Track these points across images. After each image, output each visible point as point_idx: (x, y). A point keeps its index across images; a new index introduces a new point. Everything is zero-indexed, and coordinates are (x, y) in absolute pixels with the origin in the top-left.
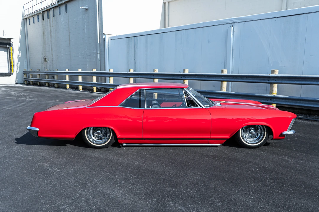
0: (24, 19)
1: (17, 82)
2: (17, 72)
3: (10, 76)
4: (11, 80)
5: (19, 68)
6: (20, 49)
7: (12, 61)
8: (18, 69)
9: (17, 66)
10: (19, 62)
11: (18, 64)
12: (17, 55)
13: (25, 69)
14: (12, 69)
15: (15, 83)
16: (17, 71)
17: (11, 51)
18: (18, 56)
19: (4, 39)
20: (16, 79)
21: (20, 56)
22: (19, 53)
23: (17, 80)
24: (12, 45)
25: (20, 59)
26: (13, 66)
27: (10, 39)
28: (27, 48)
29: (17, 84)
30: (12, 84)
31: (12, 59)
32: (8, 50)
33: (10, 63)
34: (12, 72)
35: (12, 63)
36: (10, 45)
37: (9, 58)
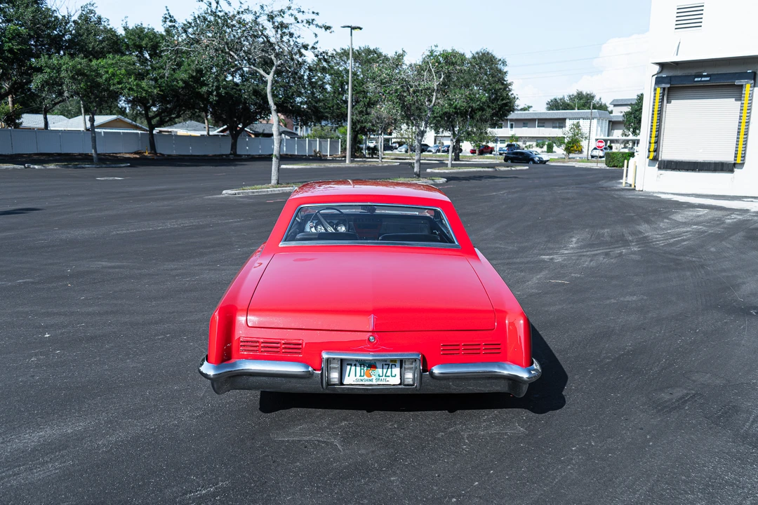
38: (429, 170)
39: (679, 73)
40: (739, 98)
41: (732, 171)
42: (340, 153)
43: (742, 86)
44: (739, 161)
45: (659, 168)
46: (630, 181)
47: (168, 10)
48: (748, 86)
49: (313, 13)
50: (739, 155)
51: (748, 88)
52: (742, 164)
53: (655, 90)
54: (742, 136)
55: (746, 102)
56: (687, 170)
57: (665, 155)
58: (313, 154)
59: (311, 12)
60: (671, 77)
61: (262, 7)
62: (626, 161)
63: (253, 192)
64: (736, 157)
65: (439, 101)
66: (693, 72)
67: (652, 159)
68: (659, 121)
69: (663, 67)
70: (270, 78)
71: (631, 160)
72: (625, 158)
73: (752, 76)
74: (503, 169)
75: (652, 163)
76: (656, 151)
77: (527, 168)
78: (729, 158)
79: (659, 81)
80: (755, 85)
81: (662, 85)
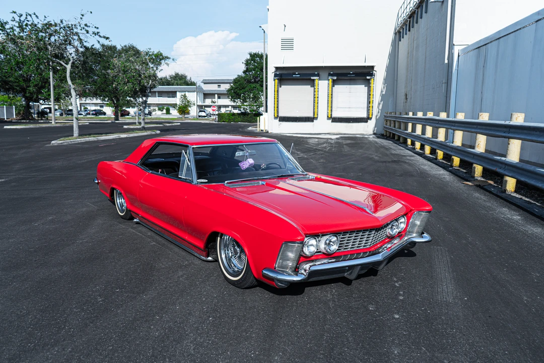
0: (396, 34)
1: (375, 132)
2: (378, 117)
3: (367, 122)
4: (367, 129)
5: (381, 110)
6: (386, 80)
7: (371, 100)
8: (379, 112)
9: (378, 107)
10: (381, 101)
11: (379, 104)
12: (380, 91)
13: (390, 111)
14: (371, 112)
15: (372, 133)
16: (376, 116)
17: (372, 85)
18: (382, 92)
19: (364, 67)
20: (375, 127)
21: (384, 93)
22: (384, 87)
23: (376, 129)
24: (374, 76)
25: (383, 97)
26: (373, 107)
27: (372, 67)
28: (395, 79)
29: (374, 134)
30: (366, 135)
31: (371, 96)
32: (368, 83)
33: (369, 102)
34: (370, 117)
35: (371, 103)
36: (372, 75)
37: (369, 95)
38: (125, 127)
39: (285, 72)
40: (313, 85)
41: (313, 121)
42: (15, 117)
43: (314, 80)
44: (316, 116)
45: (280, 121)
46: (262, 128)
48: (317, 80)
49: (95, 27)
50: (316, 113)
51: (316, 82)
52: (317, 118)
53: (274, 80)
54: (316, 104)
55: (316, 87)
56: (293, 121)
57: (281, 115)
59: (94, 27)
60: (281, 74)
61: (62, 22)
62: (258, 118)
63: (71, 142)
64: (314, 114)
65: (154, 82)
66: (291, 72)
67: (276, 116)
68: (278, 96)
69: (277, 68)
70: (69, 67)
71: (261, 117)
72: (229, 117)
73: (318, 75)
74: (168, 125)
75: (276, 118)
76: (278, 112)
77: (179, 124)
78: (311, 115)
79: (276, 75)
80: (320, 79)
81: (277, 78)
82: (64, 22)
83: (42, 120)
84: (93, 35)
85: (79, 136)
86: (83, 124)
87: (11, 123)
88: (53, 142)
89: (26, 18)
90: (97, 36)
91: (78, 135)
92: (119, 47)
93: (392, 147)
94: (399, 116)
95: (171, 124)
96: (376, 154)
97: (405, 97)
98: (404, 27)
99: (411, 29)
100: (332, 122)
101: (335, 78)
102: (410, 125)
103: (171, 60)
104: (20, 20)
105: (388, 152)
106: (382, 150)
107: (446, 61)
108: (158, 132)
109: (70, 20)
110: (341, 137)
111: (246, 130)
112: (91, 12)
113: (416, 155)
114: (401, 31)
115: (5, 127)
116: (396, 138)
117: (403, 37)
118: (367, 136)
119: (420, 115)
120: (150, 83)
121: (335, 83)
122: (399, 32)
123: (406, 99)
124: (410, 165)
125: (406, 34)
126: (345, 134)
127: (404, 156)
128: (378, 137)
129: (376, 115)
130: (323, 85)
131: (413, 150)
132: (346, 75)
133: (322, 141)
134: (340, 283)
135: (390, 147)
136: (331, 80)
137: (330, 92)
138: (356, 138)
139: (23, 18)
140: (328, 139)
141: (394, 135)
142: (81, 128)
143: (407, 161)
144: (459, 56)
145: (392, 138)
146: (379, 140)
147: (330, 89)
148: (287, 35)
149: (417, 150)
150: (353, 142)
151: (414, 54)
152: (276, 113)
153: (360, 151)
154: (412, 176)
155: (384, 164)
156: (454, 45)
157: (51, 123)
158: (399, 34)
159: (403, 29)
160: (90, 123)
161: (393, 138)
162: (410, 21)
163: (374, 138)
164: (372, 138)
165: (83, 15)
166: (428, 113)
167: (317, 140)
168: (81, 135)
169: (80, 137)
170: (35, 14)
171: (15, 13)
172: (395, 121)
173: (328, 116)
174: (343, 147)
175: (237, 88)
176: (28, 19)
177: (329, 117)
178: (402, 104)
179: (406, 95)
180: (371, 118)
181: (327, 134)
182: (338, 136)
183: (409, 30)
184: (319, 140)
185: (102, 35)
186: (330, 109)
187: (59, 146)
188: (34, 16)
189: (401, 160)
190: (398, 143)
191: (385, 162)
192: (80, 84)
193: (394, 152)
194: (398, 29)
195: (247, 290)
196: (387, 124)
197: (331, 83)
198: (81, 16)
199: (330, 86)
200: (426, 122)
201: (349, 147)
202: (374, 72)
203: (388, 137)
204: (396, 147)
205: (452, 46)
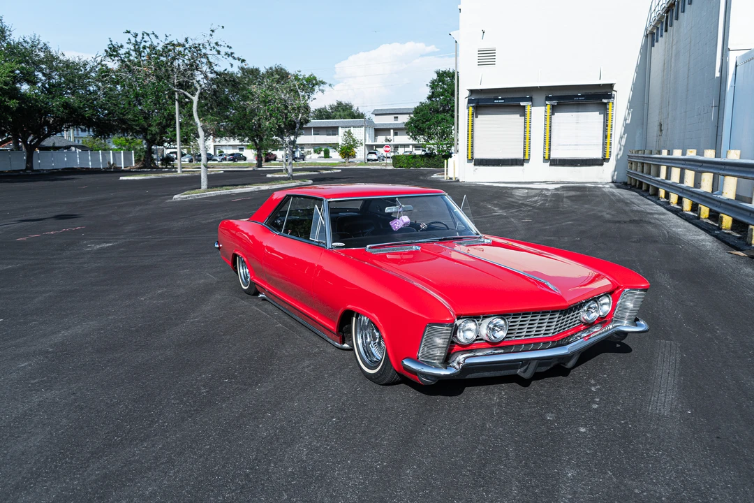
0: (647, 36)
1: (615, 178)
2: (619, 156)
3: (602, 165)
4: (603, 176)
5: (624, 146)
6: (632, 104)
7: (609, 133)
8: (620, 149)
9: (620, 143)
10: (624, 134)
11: (621, 138)
12: (623, 119)
13: (637, 149)
14: (608, 150)
15: (610, 181)
16: (617, 155)
17: (610, 112)
18: (625, 120)
19: (599, 86)
20: (615, 171)
21: (628, 122)
22: (629, 114)
23: (616, 173)
24: (614, 98)
25: (627, 128)
26: (611, 143)
27: (611, 86)
28: (646, 102)
29: (613, 182)
30: (601, 183)
31: (609, 128)
32: (604, 109)
33: (605, 137)
34: (607, 157)
35: (609, 137)
36: (610, 97)
37: (605, 125)
38: (269, 176)
39: (483, 96)
40: (523, 114)
41: (523, 165)
42: (134, 165)
43: (524, 107)
44: (527, 157)
45: (475, 165)
46: (451, 175)
47: (111, 41)
48: (529, 107)
49: (228, 46)
50: (527, 154)
51: (528, 109)
52: (528, 161)
53: (468, 108)
54: (527, 141)
55: (528, 117)
56: (494, 165)
57: (477, 156)
58: (108, 166)
59: (226, 45)
60: (478, 99)
61: (186, 40)
62: (445, 161)
63: (198, 196)
64: (524, 155)
65: (305, 116)
66: (492, 96)
67: (470, 158)
68: (473, 130)
69: (472, 91)
70: (195, 99)
71: (450, 159)
72: (408, 160)
73: (531, 99)
74: (325, 172)
75: (469, 161)
76: (472, 152)
77: (340, 170)
78: (520, 156)
79: (470, 102)
80: (533, 105)
81: (472, 105)
82: (189, 40)
83: (166, 168)
84: (226, 57)
85: (208, 188)
86: (217, 172)
87: (129, 172)
88: (175, 197)
89: (143, 38)
90: (230, 57)
91: (206, 187)
92: (263, 70)
93: (635, 201)
94: (648, 156)
95: (329, 172)
96: (608, 211)
97: (658, 128)
98: (659, 26)
99: (669, 28)
100: (551, 165)
101: (555, 103)
102: (663, 170)
103: (327, 85)
104: (136, 41)
105: (627, 209)
106: (619, 205)
107: (717, 74)
108: (310, 182)
109: (197, 37)
110: (563, 187)
111: (428, 178)
112: (223, 27)
113: (669, 213)
114: (655, 31)
115: (121, 178)
116: (644, 188)
117: (657, 41)
118: (601, 186)
119: (677, 154)
120: (300, 117)
121: (554, 109)
122: (652, 33)
123: (661, 130)
124: (655, 226)
125: (662, 36)
126: (569, 183)
127: (651, 214)
128: (618, 187)
129: (616, 153)
130: (538, 113)
131: (666, 205)
132: (571, 97)
133: (534, 192)
134: (514, 384)
135: (632, 200)
136: (549, 107)
137: (548, 123)
138: (585, 188)
139: (139, 39)
140: (542, 189)
141: (641, 183)
142: (210, 177)
143: (653, 221)
144: (736, 66)
145: (638, 188)
146: (617, 191)
147: (548, 119)
148: (486, 45)
149: (672, 205)
150: (578, 193)
151: (673, 65)
152: (470, 154)
153: (586, 206)
154: (656, 242)
155: (617, 224)
156: (729, 50)
157: (177, 172)
158: (652, 36)
159: (658, 28)
160: (225, 171)
161: (640, 187)
162: (667, 17)
163: (611, 187)
164: (608, 188)
165: (213, 31)
166: (689, 151)
167: (526, 191)
168: (210, 187)
169: (209, 190)
170: (153, 34)
171: (129, 32)
172: (643, 164)
173: (544, 157)
174: (562, 201)
175: (419, 120)
176: (144, 40)
177: (547, 158)
178: (655, 138)
179: (661, 125)
180: (609, 159)
181: (544, 182)
182: (558, 186)
183: (666, 31)
184: (530, 191)
185: (236, 56)
186: (547, 147)
187: (183, 202)
188: (152, 36)
189: (644, 219)
190: (646, 194)
191: (619, 222)
192: (213, 120)
193: (635, 208)
194: (649, 29)
195: (388, 387)
196: (631, 168)
197: (549, 111)
198: (211, 32)
199: (548, 114)
200: (685, 164)
201: (572, 201)
202: (614, 93)
203: (633, 186)
204: (642, 200)
205: (725, 51)
